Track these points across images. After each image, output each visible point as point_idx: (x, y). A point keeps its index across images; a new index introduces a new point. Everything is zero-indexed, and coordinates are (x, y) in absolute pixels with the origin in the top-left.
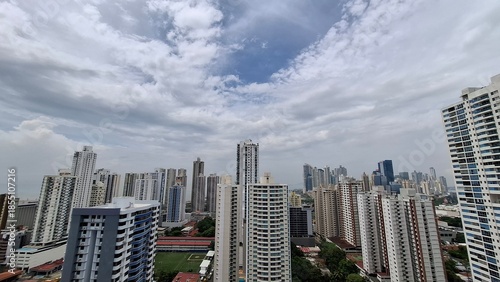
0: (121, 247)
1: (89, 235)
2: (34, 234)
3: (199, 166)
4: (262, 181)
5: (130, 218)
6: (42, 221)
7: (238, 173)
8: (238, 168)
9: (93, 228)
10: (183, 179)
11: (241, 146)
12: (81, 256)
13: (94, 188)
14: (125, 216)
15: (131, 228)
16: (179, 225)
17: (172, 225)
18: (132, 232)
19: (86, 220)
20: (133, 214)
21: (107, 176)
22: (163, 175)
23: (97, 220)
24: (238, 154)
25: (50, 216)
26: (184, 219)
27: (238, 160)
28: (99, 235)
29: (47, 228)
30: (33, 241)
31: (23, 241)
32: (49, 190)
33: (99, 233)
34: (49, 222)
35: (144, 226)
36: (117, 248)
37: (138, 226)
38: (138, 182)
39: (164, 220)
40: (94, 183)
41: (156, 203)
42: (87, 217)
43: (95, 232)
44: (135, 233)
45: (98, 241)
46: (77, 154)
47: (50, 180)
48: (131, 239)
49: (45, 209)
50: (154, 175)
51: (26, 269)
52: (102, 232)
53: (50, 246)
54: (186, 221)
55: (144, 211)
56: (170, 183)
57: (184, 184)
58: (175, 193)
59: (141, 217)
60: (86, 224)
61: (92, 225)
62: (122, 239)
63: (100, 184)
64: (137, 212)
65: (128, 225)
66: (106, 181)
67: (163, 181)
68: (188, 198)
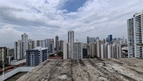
0: (40, 59)
1: (31, 56)
2: (15, 57)
3: (57, 38)
4: (75, 42)
5: (41, 52)
6: (16, 53)
7: (68, 40)
8: (68, 38)
9: (32, 55)
10: (53, 41)
11: (69, 32)
12: (30, 61)
13: (29, 45)
14: (40, 51)
15: (42, 54)
16: (53, 54)
17: (51, 54)
18: (42, 55)
19: (30, 53)
20: (42, 51)
21: (32, 41)
22: (47, 41)
23: (33, 53)
24: (68, 34)
25: (18, 52)
26: (54, 52)
27: (68, 36)
29: (18, 55)
30: (15, 59)
31: (13, 59)
32: (17, 46)
33: (34, 56)
34: (18, 54)
35: (45, 54)
36: (39, 59)
37: (43, 54)
38: (40, 43)
39: (49, 53)
40: (28, 43)
41: (47, 48)
43: (33, 56)
44: (43, 56)
45: (34, 58)
46: (22, 36)
47: (16, 43)
48: (42, 57)
49: (16, 51)
50: (45, 41)
51: (15, 65)
52: (35, 55)
53: (20, 60)
54: (55, 53)
55: (44, 50)
56: (49, 43)
57: (53, 43)
58: (51, 45)
59: (44, 51)
60: (30, 54)
61: (32, 54)
62: (40, 57)
64: (43, 50)
65: (41, 54)
66: (32, 43)
67: (47, 42)
68: (55, 47)
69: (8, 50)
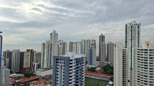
0: (71, 73)
1: (59, 67)
2: (42, 64)
4: (144, 47)
5: (74, 61)
6: (43, 60)
7: (126, 42)
8: (126, 39)
9: (61, 64)
10: (94, 45)
11: (128, 26)
12: (58, 75)
13: (58, 48)
14: (72, 60)
15: (75, 66)
16: (94, 66)
17: (90, 66)
18: (75, 67)
19: (58, 61)
20: (75, 60)
21: (62, 43)
22: (85, 42)
23: (62, 61)
24: (126, 31)
25: (45, 58)
26: (95, 64)
27: (126, 34)
28: (63, 67)
29: (45, 63)
30: (42, 67)
31: (39, 67)
32: (44, 48)
33: (63, 66)
34: (45, 60)
35: (79, 65)
36: (70, 73)
37: (77, 65)
38: (74, 45)
39: (87, 64)
40: (58, 46)
41: (84, 56)
42: (58, 59)
43: (61, 66)
45: (63, 69)
46: (51, 34)
47: (44, 44)
48: (75, 70)
49: (44, 55)
50: (81, 43)
51: (41, 76)
52: (64, 66)
53: (47, 69)
54: (97, 65)
55: (79, 59)
56: (88, 47)
57: (95, 47)
58: (91, 51)
59: (78, 61)
60: (58, 62)
61: (60, 63)
62: (72, 70)
63: (60, 46)
64: (76, 59)
65: (73, 65)
66: (62, 45)
67: (85, 45)
68: (97, 54)
69: (35, 54)
